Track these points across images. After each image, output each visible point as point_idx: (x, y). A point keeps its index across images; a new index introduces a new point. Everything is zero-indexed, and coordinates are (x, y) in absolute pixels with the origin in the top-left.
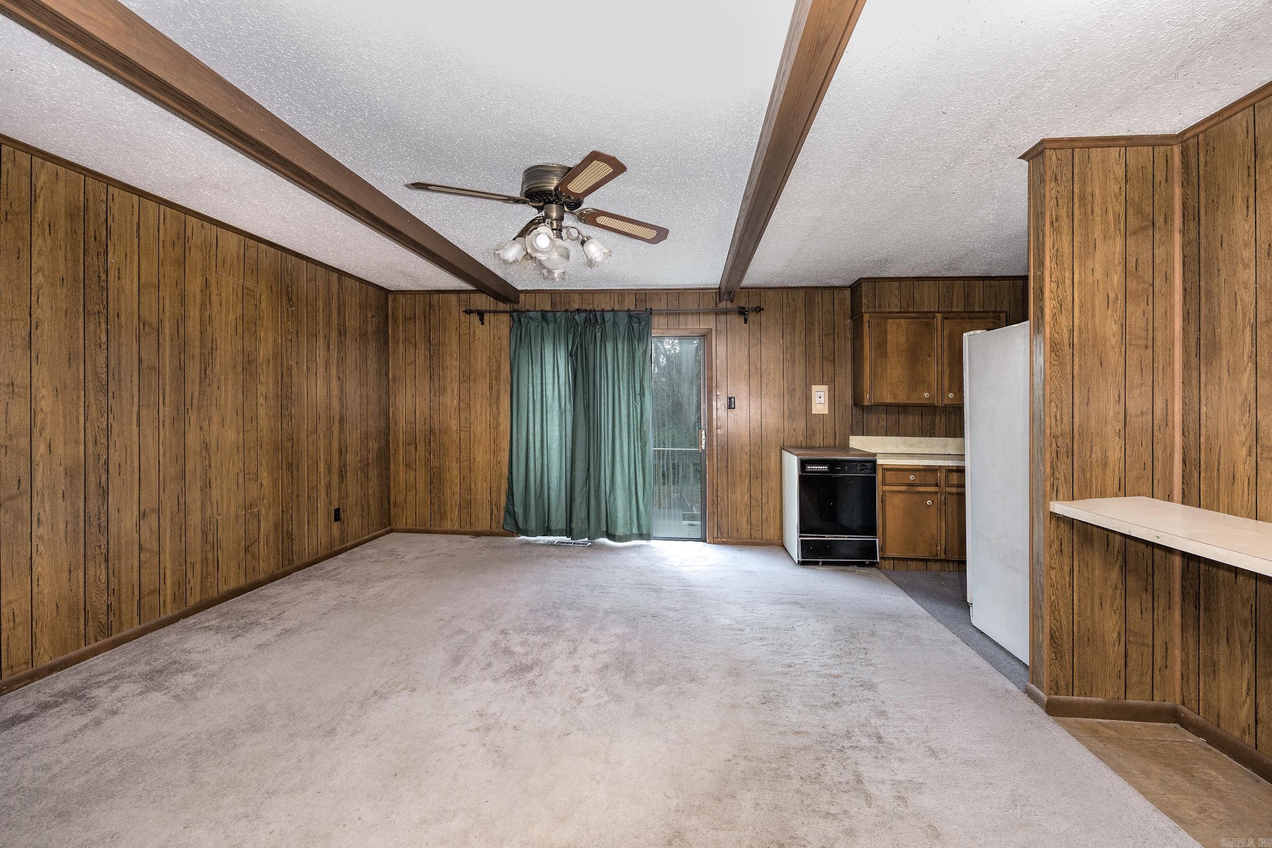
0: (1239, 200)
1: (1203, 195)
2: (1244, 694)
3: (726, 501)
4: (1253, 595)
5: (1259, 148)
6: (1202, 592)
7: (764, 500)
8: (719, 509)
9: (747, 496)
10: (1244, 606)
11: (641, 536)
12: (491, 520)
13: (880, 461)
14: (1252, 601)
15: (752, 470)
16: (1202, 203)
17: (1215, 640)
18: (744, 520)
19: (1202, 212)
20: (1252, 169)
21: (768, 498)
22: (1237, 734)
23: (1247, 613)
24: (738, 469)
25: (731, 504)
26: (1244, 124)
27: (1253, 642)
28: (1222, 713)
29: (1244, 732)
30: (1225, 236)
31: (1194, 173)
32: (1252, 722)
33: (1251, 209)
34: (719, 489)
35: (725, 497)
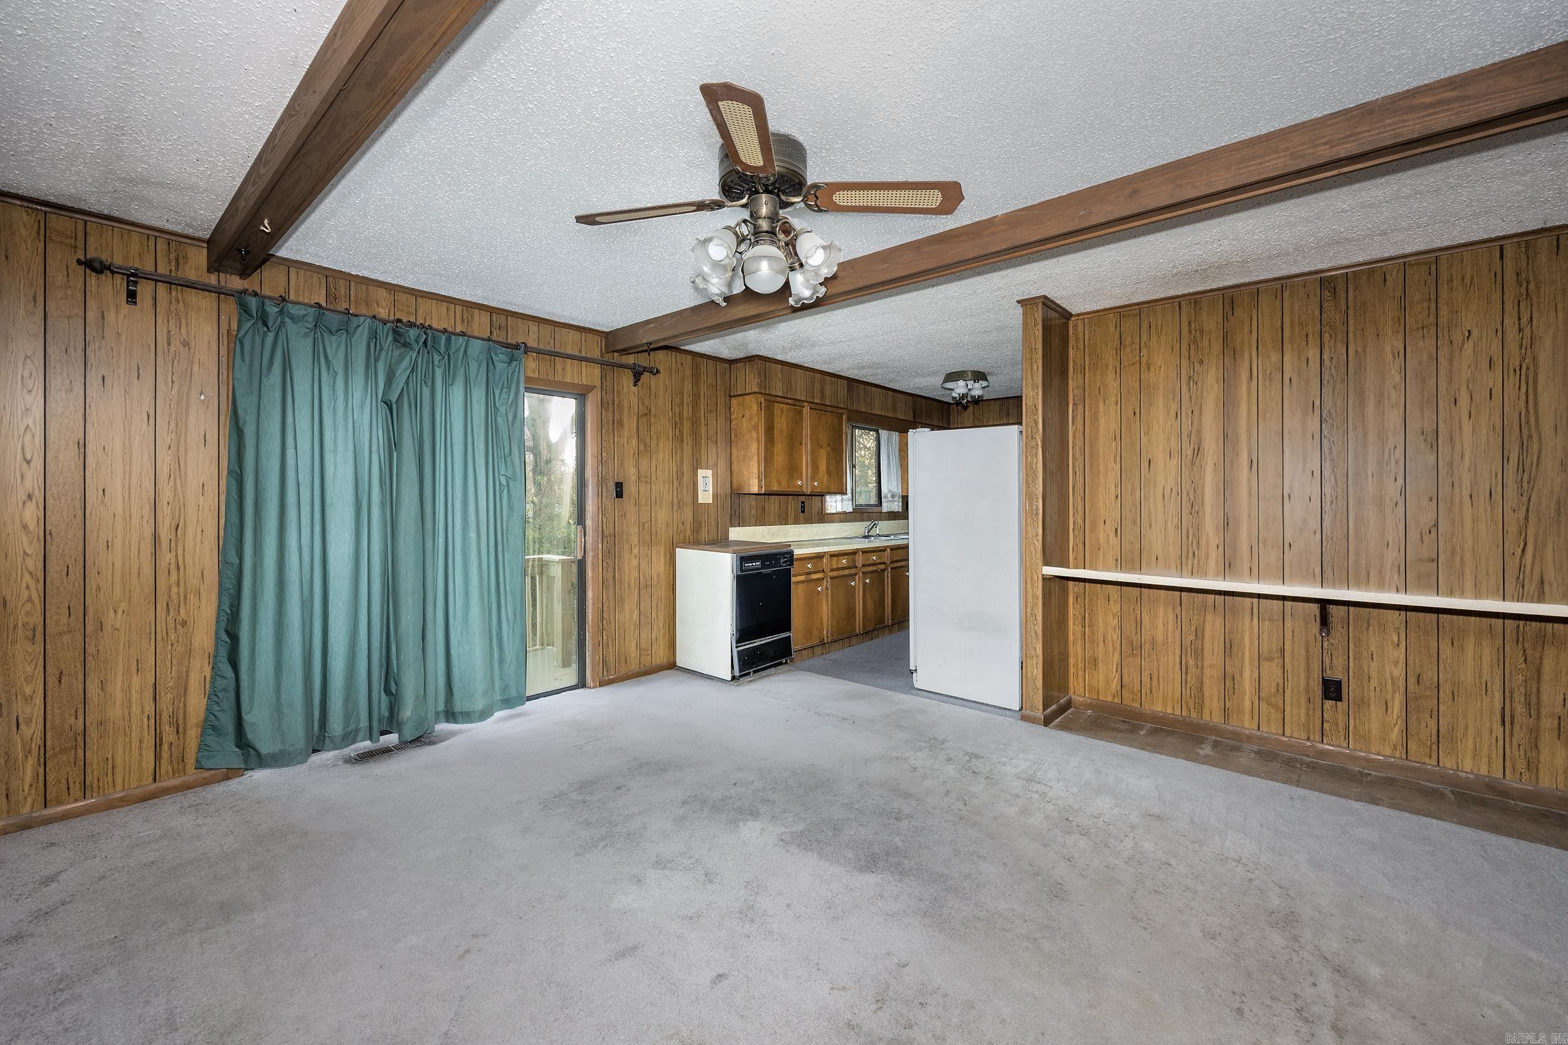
0: (1111, 367)
1: (1087, 358)
2: (1114, 672)
3: (613, 624)
4: (1119, 610)
5: (1123, 340)
6: (1087, 615)
7: (654, 615)
8: (605, 637)
9: (636, 612)
10: (1114, 618)
11: (508, 702)
12: (157, 757)
13: (798, 552)
14: (1119, 614)
15: (641, 578)
16: (1087, 363)
17: (1095, 645)
18: (634, 644)
19: (1087, 369)
20: (1118, 350)
21: (657, 612)
22: (1110, 699)
23: (1116, 622)
24: (627, 578)
25: (619, 627)
26: (1114, 322)
27: (1119, 638)
28: (1100, 689)
29: (1114, 697)
30: (1101, 387)
31: (1082, 343)
32: (1119, 688)
33: (1118, 374)
34: (605, 608)
35: (612, 618)
